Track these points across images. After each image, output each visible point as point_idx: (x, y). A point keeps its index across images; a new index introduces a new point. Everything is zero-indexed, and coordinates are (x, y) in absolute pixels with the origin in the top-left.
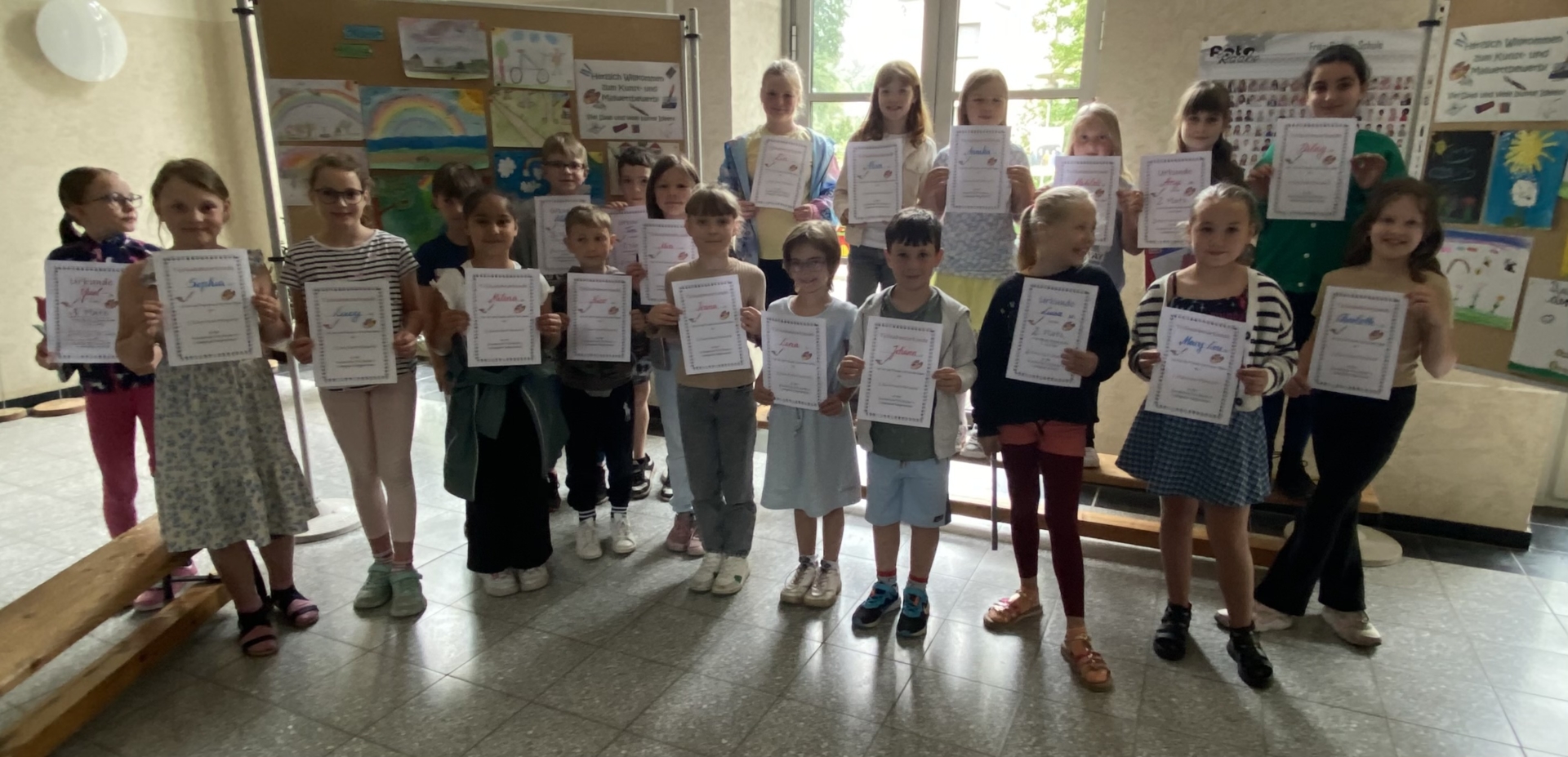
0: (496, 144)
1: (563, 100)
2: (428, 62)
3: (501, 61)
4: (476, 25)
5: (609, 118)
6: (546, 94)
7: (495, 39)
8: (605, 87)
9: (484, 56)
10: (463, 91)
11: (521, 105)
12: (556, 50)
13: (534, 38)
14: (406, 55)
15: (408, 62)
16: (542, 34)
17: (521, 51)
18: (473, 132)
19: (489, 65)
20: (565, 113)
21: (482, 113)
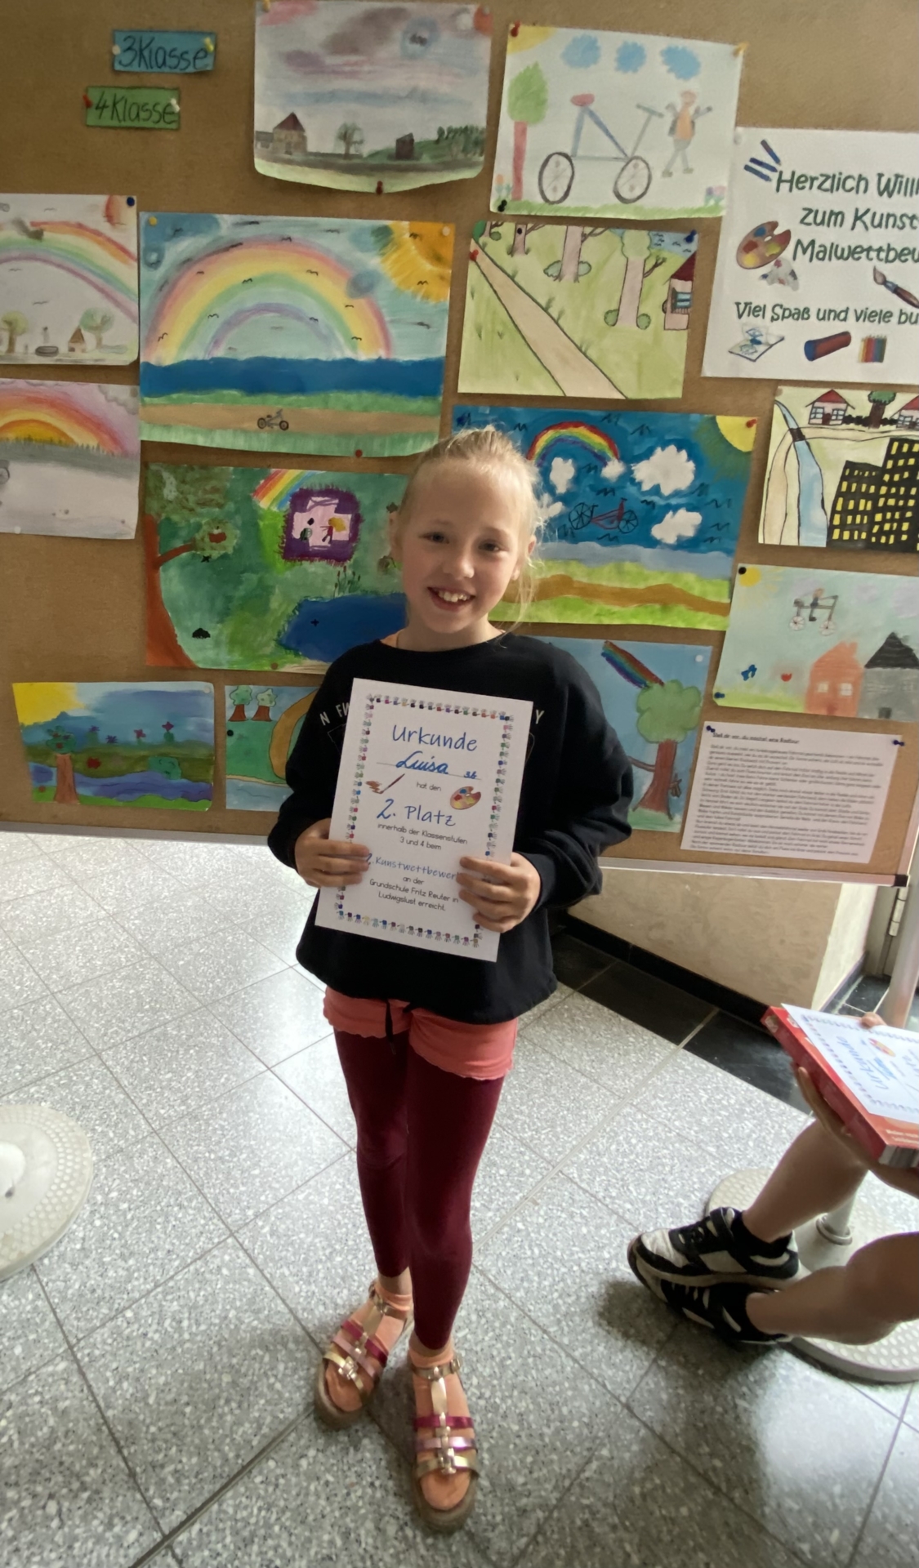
0: (464, 387)
1: (676, 258)
2: (320, 137)
3: (521, 132)
4: (467, 21)
5: (802, 314)
6: (631, 235)
7: (514, 66)
8: (810, 216)
9: (480, 121)
10: (402, 228)
11: (556, 270)
12: (689, 96)
13: (630, 59)
14: (266, 117)
15: (266, 138)
16: (655, 44)
17: (583, 101)
18: (409, 349)
19: (483, 142)
20: (674, 294)
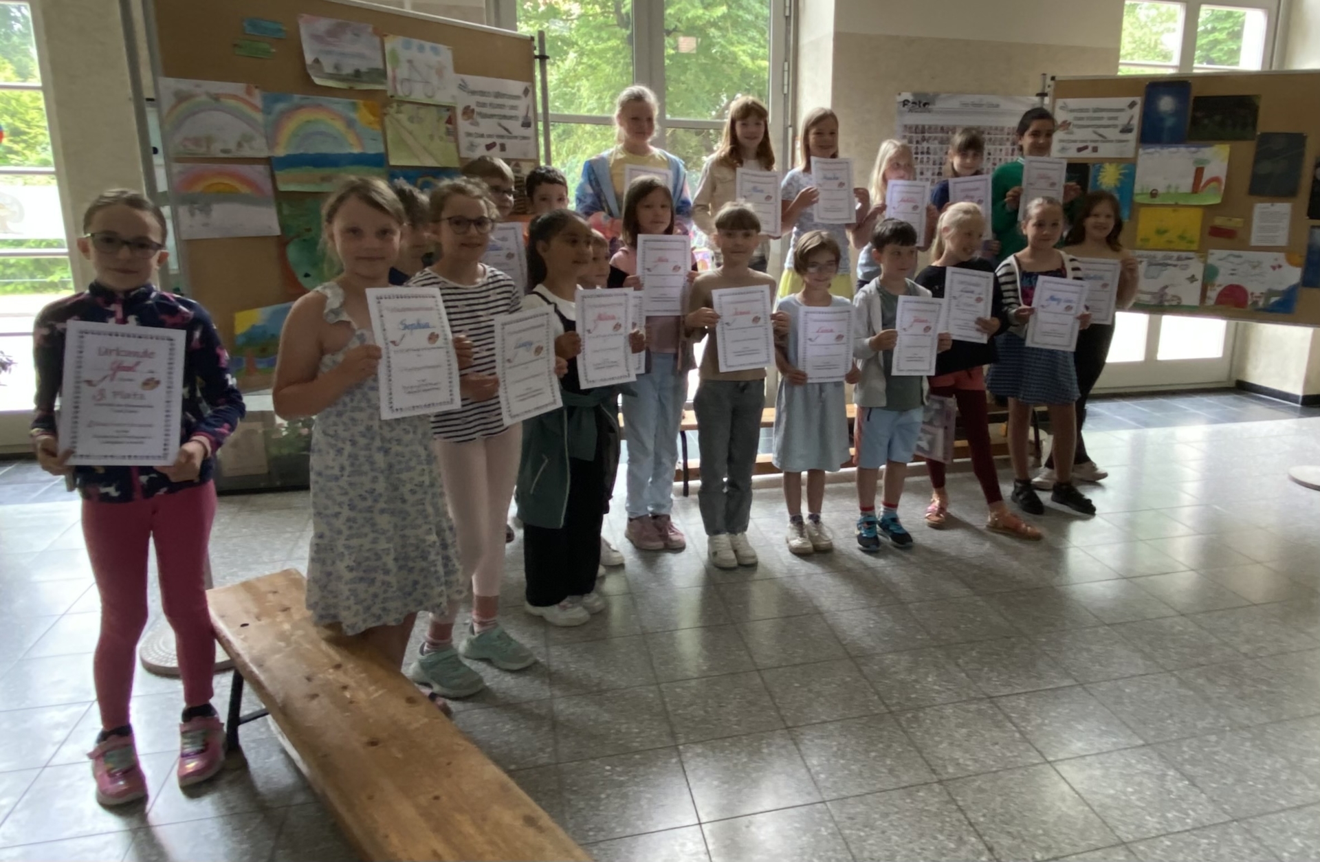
0: (392, 162)
1: (446, 115)
2: (329, 68)
3: (394, 71)
4: (370, 30)
5: (482, 136)
6: (432, 109)
7: (388, 47)
8: (478, 104)
9: (381, 66)
10: (360, 102)
11: (411, 119)
12: (439, 62)
13: (421, 49)
14: (309, 59)
15: (310, 66)
16: (428, 45)
17: (410, 62)
18: (372, 148)
19: (381, 74)
20: (447, 129)
21: (377, 127)
